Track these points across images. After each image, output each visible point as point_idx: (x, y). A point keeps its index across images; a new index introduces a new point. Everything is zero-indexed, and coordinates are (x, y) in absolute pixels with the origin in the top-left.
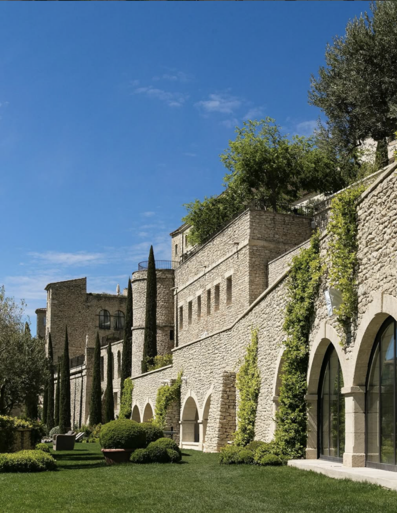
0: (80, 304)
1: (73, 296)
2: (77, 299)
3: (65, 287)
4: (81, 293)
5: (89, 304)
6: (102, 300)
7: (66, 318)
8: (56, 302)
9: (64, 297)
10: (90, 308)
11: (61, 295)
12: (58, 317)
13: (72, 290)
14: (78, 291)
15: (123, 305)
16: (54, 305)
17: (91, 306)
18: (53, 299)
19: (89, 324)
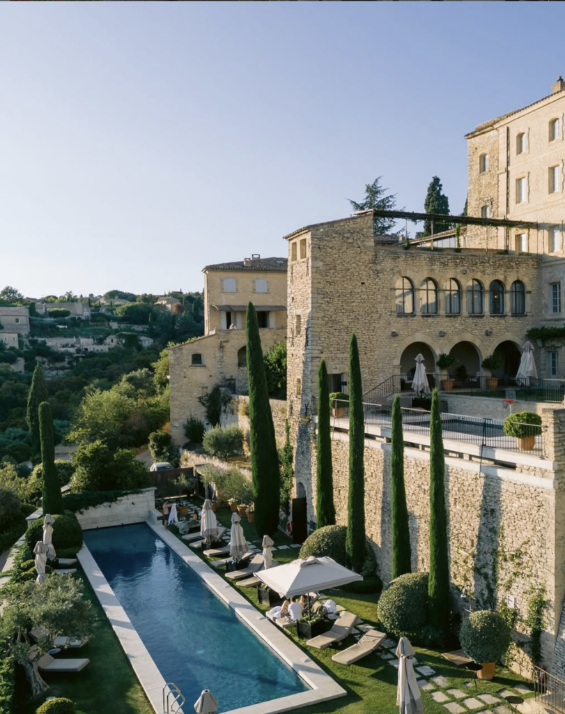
0: (363, 268)
1: (351, 252)
2: (358, 258)
3: (336, 233)
4: (364, 246)
5: (379, 267)
6: (401, 259)
7: (339, 296)
8: (320, 264)
9: (335, 254)
10: (381, 275)
11: (329, 250)
12: (325, 295)
13: (348, 238)
14: (359, 242)
15: (436, 267)
16: (316, 270)
17: (382, 271)
18: (314, 258)
19: (380, 307)
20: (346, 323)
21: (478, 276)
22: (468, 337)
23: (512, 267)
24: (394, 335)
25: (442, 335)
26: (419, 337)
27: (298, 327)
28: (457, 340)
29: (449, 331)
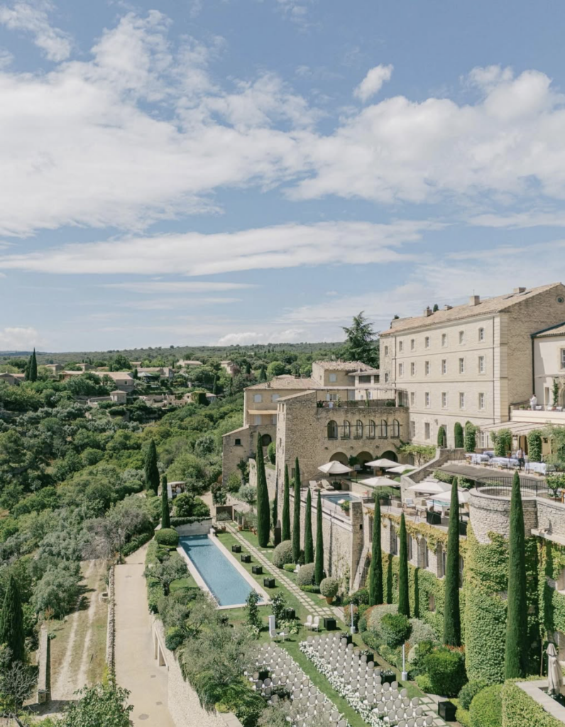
0: (311, 417)
1: (305, 410)
2: (308, 413)
3: (298, 401)
4: (311, 407)
5: (319, 417)
7: (299, 431)
8: (290, 416)
9: (297, 411)
10: (320, 420)
11: (294, 410)
12: (292, 430)
13: (304, 403)
14: (309, 405)
15: (349, 415)
16: (288, 419)
17: (321, 418)
18: (287, 414)
19: (319, 436)
20: (302, 444)
21: (372, 418)
22: (366, 449)
23: (391, 413)
24: (326, 448)
25: (352, 448)
26: (339, 450)
27: (281, 443)
28: (360, 451)
29: (355, 446)
